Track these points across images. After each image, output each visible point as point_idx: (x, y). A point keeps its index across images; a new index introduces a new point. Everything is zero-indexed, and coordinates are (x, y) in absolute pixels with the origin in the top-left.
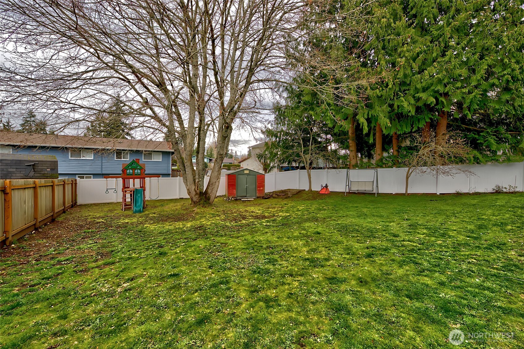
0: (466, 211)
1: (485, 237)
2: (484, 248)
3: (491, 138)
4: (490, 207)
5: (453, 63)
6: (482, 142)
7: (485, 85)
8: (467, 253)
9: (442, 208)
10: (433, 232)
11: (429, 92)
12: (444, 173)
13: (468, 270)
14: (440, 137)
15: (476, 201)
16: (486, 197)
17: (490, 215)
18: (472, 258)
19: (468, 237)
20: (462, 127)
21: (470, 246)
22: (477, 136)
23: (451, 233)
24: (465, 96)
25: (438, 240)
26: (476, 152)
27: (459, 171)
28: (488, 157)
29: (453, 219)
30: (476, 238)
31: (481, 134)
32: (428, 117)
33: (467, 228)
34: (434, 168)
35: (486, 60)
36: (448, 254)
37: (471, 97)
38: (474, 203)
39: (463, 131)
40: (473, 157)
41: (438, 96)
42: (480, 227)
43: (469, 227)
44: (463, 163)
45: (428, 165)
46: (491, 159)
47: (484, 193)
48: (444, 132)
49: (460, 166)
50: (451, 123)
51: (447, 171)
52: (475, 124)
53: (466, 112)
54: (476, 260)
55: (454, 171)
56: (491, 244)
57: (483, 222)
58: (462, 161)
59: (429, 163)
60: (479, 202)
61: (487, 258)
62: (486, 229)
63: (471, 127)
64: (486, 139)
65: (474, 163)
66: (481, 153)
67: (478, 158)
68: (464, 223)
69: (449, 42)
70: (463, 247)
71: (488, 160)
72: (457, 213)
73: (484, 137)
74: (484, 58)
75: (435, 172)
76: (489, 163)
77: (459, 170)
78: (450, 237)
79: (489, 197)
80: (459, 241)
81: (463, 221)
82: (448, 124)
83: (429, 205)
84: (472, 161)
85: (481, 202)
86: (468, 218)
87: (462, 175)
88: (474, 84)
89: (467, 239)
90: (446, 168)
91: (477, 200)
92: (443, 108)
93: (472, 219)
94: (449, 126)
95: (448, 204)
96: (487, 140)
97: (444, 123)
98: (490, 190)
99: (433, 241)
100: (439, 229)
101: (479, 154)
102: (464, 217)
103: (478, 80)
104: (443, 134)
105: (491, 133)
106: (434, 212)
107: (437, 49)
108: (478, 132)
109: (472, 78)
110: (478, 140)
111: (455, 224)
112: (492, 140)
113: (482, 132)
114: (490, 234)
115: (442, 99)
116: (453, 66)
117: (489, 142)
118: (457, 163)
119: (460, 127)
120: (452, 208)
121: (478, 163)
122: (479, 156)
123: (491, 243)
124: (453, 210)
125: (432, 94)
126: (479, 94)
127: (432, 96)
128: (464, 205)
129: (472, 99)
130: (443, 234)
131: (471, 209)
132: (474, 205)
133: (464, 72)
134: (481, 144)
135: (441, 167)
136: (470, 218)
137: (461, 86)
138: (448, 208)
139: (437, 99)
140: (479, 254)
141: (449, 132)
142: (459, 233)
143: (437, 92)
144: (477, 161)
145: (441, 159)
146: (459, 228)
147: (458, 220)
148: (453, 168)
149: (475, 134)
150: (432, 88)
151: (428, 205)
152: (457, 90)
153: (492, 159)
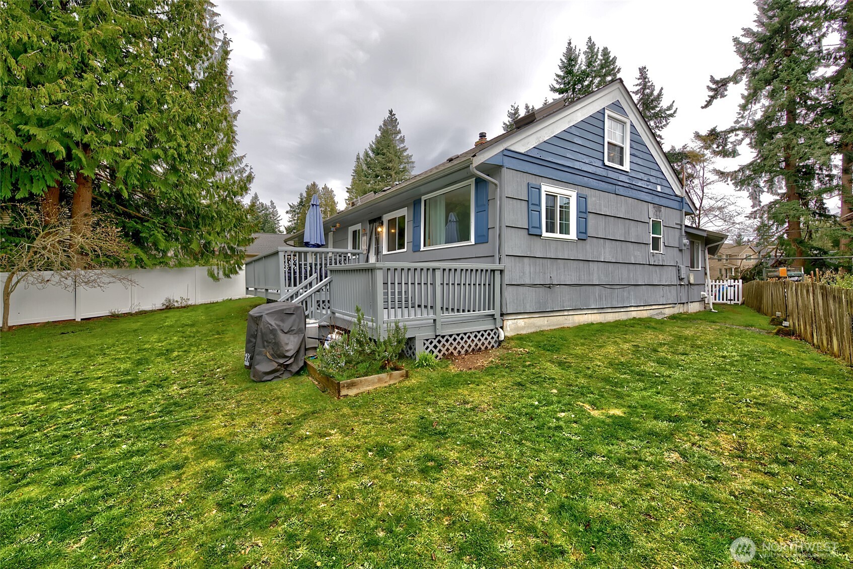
0: (121, 342)
1: (143, 376)
2: (140, 393)
3: (158, 232)
4: (155, 331)
5: (96, 98)
6: (147, 236)
7: (146, 153)
8: (114, 410)
9: (83, 343)
10: (57, 391)
11: (52, 130)
12: (87, 283)
13: (111, 438)
14: (78, 218)
15: (139, 324)
16: (153, 317)
17: (155, 342)
18: (120, 415)
19: (119, 383)
20: (117, 209)
21: (120, 396)
22: (139, 226)
23: (91, 385)
24: (118, 159)
25: (66, 405)
26: (138, 250)
27: (112, 279)
28: (156, 258)
29: (100, 359)
30: (130, 382)
31: (145, 224)
32: (52, 177)
33: (119, 368)
34: (68, 274)
35: (147, 117)
36: (81, 422)
37: (127, 165)
38: (136, 328)
39: (118, 214)
40: (136, 258)
41: (72, 145)
42: (139, 363)
43: (123, 366)
44: (121, 267)
45: (55, 268)
46: (158, 261)
47: (152, 311)
48: (85, 212)
49: (115, 271)
50: (100, 198)
51: (92, 278)
52: (137, 208)
53: (120, 187)
54: (126, 415)
55: (105, 279)
56: (151, 384)
57: (144, 353)
58: (118, 263)
59: (57, 265)
60: (143, 325)
61: (142, 407)
62: (147, 363)
63: (131, 211)
64: (152, 232)
65: (136, 267)
66: (146, 253)
67: (142, 259)
68: (116, 362)
69: (89, 59)
70: (110, 401)
71: (155, 263)
72: (108, 348)
73: (149, 229)
74: (144, 113)
75: (69, 282)
76: (158, 267)
77: (113, 277)
78: (88, 392)
79: (158, 316)
80: (104, 394)
81: (115, 359)
82: (94, 198)
83: (58, 343)
84: (134, 263)
85: (145, 325)
86: (123, 353)
87: (118, 285)
88: (132, 145)
89: (116, 388)
90: (92, 274)
91: (141, 322)
92: (82, 169)
93: (130, 352)
94: (95, 203)
95: (94, 336)
96: (154, 234)
97: (87, 195)
98: (159, 306)
99: (55, 410)
100: (71, 383)
101: (143, 254)
102: (118, 352)
103: (137, 143)
104: (86, 215)
105: (158, 225)
106: (65, 355)
107: (66, 58)
108: (142, 220)
109: (128, 135)
110: (141, 232)
111: (100, 367)
112: (160, 235)
113: (148, 221)
114: (151, 370)
115: (78, 152)
116: (97, 103)
117: (156, 237)
118: (111, 266)
119: (114, 208)
120: (99, 342)
121: (142, 267)
122: (144, 257)
123: (150, 382)
124: (102, 344)
125: (57, 136)
126: (139, 164)
127: (58, 140)
128: (120, 333)
129: (129, 167)
130: (77, 390)
131: (130, 338)
132: (135, 331)
133: (116, 121)
134: (147, 239)
135: (83, 272)
136: (127, 352)
137: (112, 141)
138: (94, 341)
139: (69, 150)
140: (131, 404)
141: (94, 212)
142: (105, 380)
143: (69, 136)
144: (141, 264)
145: (82, 259)
146: (108, 372)
147: (107, 359)
148: (104, 275)
149: (137, 223)
150: (58, 125)
151: (54, 344)
152: (105, 146)
153: (160, 263)
